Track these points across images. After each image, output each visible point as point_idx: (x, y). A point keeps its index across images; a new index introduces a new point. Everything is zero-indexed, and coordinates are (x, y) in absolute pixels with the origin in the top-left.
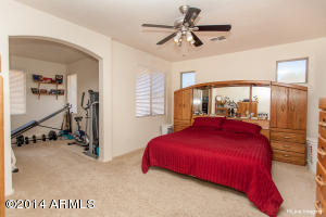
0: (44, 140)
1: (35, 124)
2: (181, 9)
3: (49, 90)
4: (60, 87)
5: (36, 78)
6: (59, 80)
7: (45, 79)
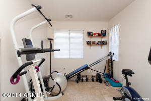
0: (93, 80)
1: (87, 68)
3: (97, 42)
4: (104, 39)
5: (90, 34)
6: (103, 34)
7: (95, 34)
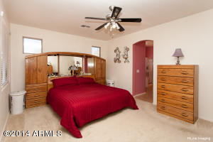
2: (110, 8)
